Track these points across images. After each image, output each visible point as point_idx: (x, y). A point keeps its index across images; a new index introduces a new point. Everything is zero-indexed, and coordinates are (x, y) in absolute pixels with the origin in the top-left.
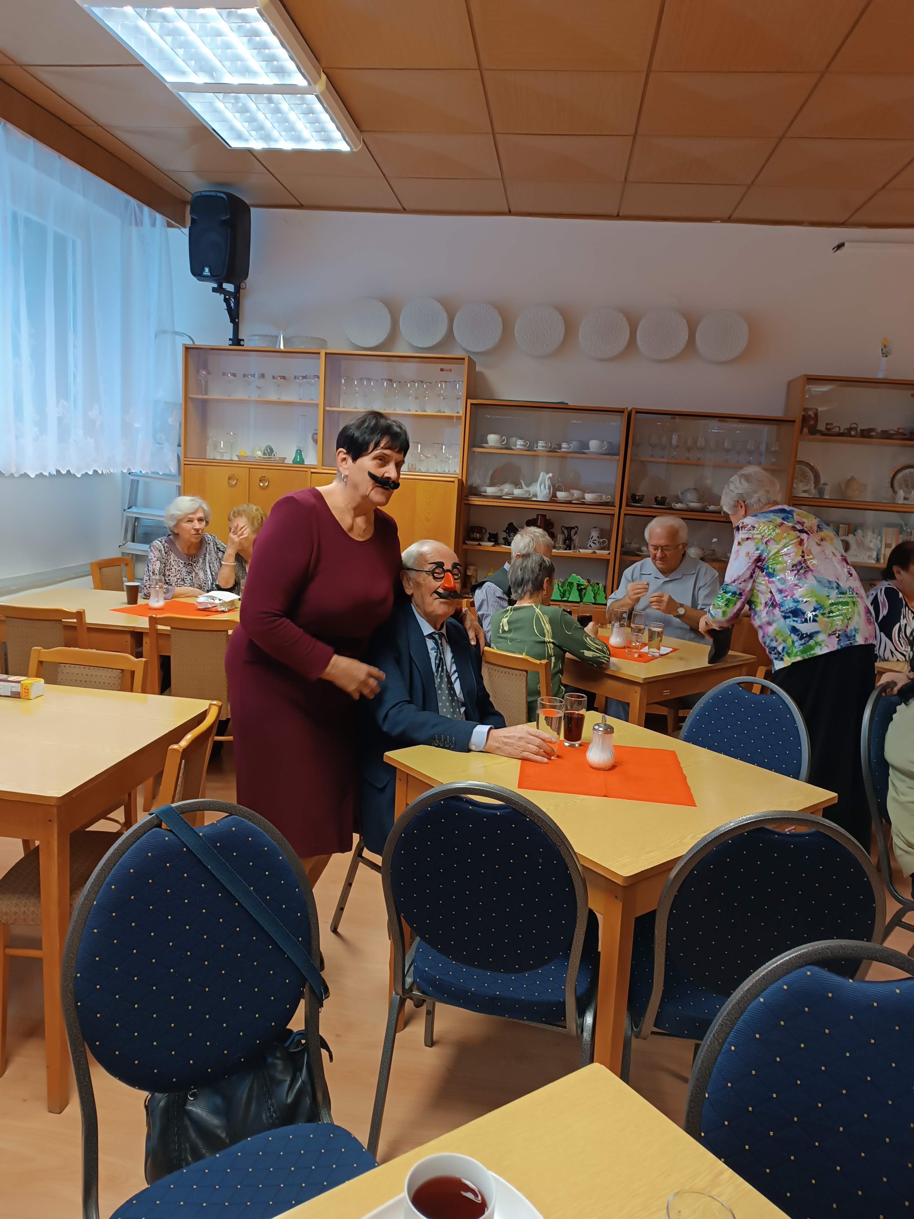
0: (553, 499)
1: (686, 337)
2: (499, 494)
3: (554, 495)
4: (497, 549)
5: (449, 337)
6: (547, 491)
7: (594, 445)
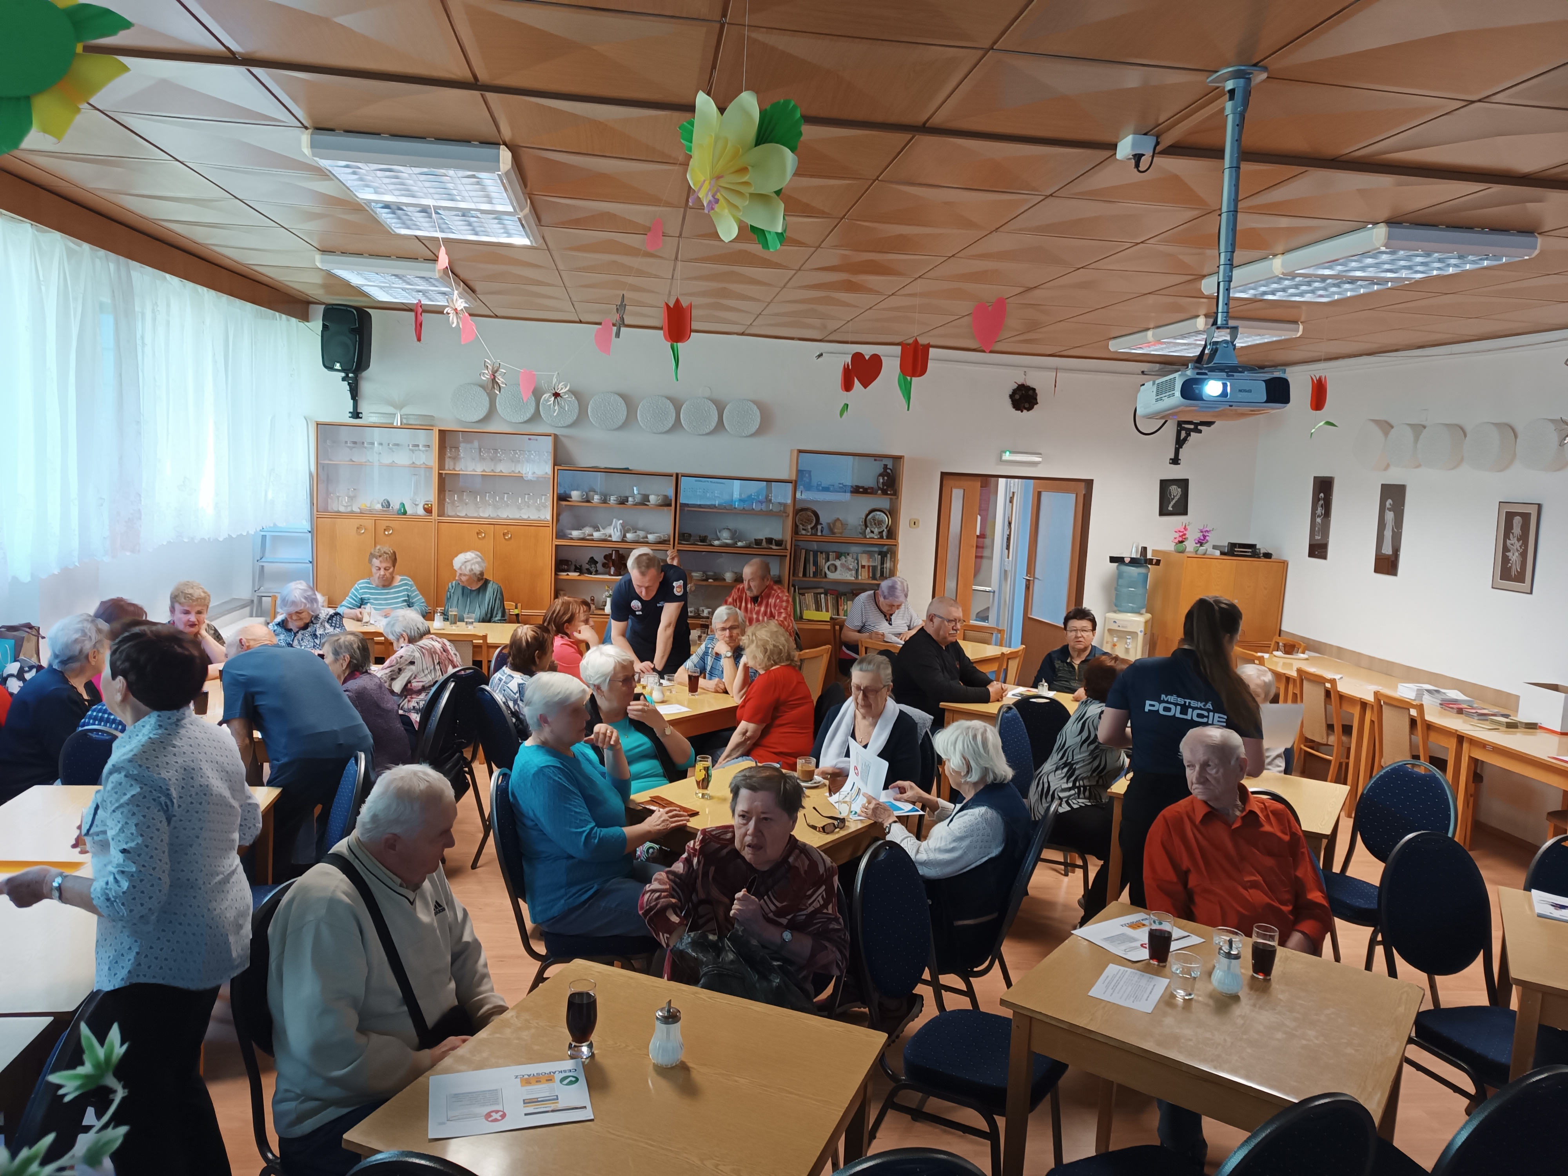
0: (623, 540)
1: (716, 418)
2: (582, 536)
3: (625, 536)
4: (582, 578)
5: (536, 416)
6: (619, 533)
7: (652, 498)
